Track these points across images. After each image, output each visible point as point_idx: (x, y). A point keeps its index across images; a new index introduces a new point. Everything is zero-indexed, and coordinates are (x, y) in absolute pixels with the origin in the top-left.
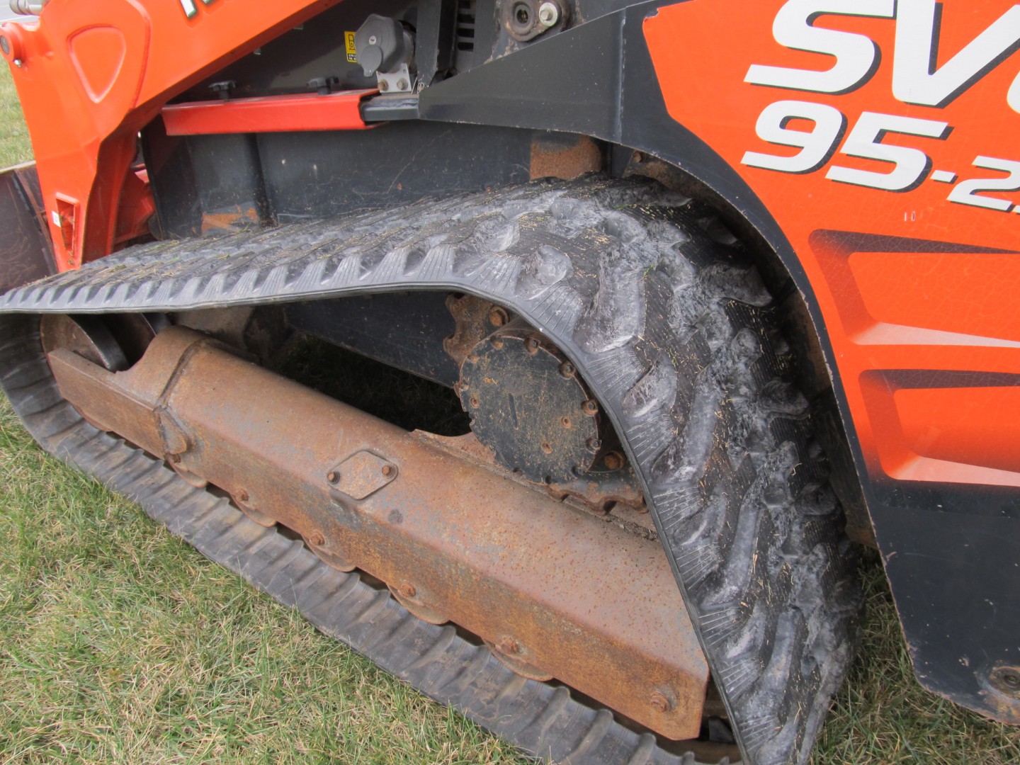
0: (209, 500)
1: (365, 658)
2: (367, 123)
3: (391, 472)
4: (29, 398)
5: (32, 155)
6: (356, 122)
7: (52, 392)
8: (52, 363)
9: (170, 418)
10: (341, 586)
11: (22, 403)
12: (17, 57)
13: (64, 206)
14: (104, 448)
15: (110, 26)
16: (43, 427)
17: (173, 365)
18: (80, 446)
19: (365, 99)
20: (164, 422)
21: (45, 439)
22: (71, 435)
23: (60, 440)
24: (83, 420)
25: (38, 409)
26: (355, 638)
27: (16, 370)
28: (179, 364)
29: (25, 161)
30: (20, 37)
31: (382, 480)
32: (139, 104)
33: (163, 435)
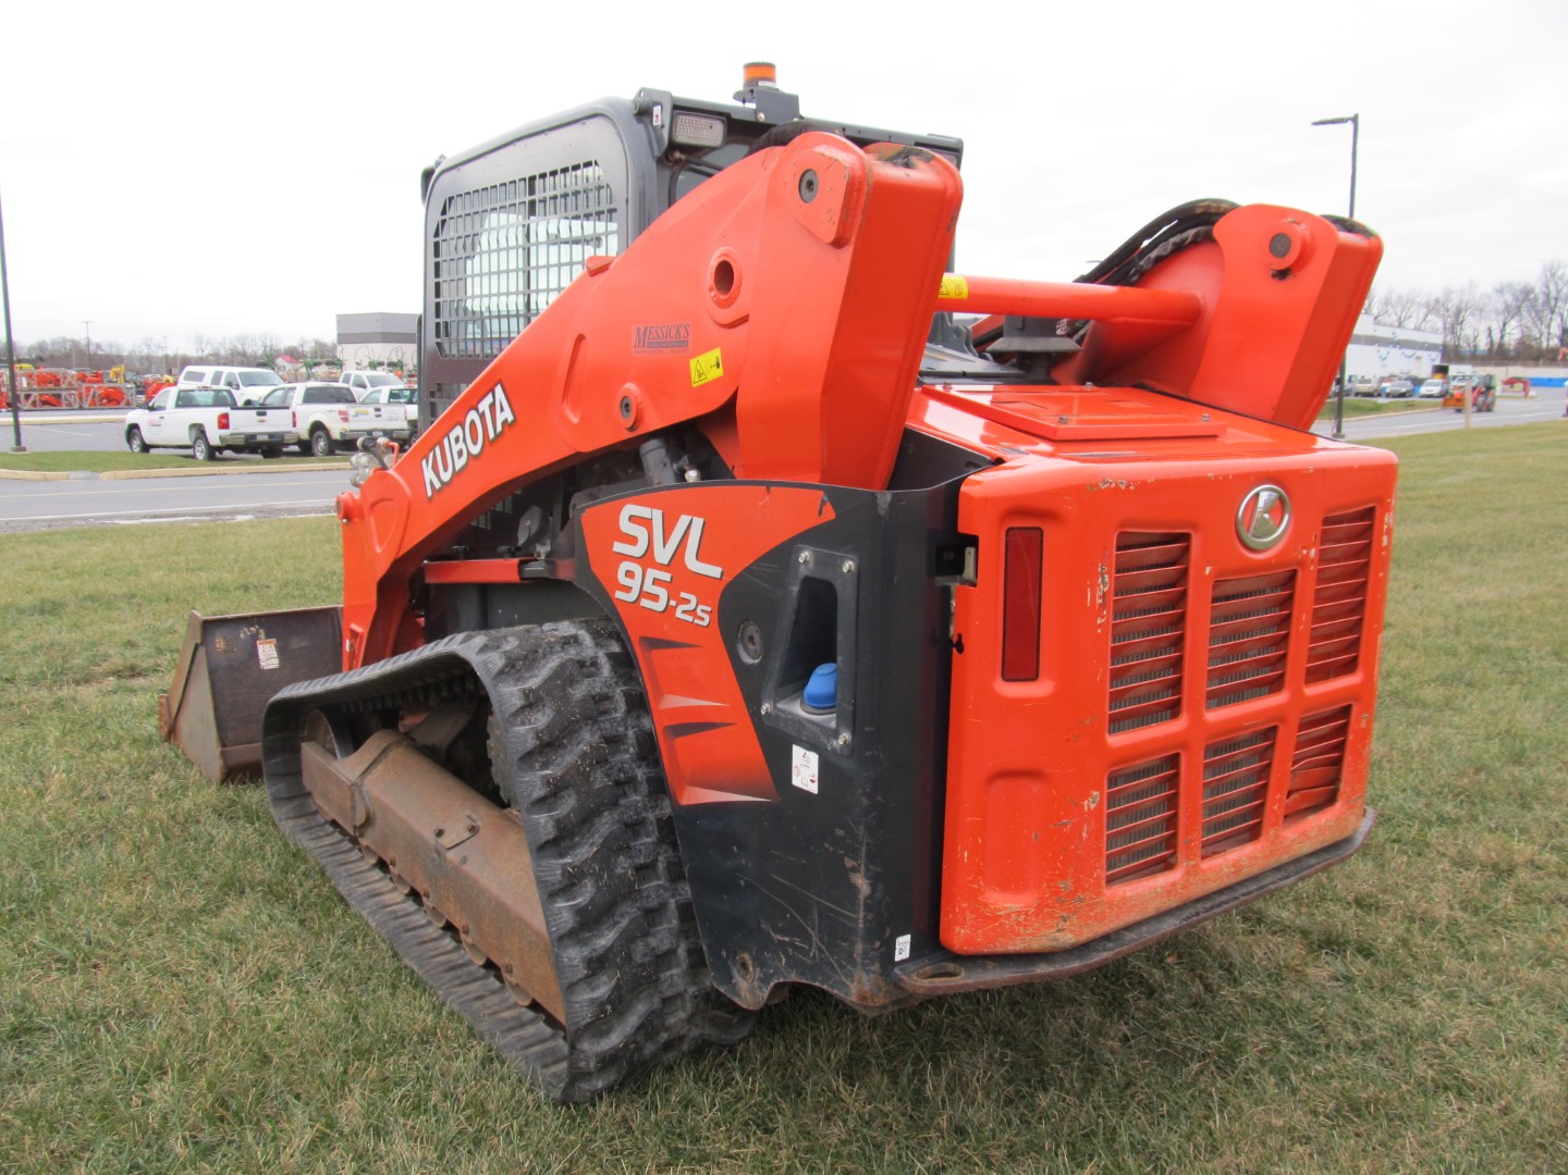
0: (377, 874)
1: (413, 972)
2: (522, 579)
3: (473, 830)
4: (281, 785)
5: (342, 598)
6: (514, 577)
7: (300, 784)
8: (303, 751)
9: (361, 793)
10: (436, 939)
11: (274, 788)
12: (344, 517)
13: (354, 634)
14: (322, 833)
15: (391, 500)
16: (284, 810)
17: (376, 754)
18: (306, 829)
19: (522, 563)
20: (357, 797)
21: (280, 820)
22: (302, 821)
23: (291, 823)
24: (316, 812)
25: (285, 795)
26: (421, 966)
27: (279, 759)
28: (381, 754)
29: (337, 602)
30: (351, 504)
31: (467, 835)
32: (401, 553)
33: (354, 808)
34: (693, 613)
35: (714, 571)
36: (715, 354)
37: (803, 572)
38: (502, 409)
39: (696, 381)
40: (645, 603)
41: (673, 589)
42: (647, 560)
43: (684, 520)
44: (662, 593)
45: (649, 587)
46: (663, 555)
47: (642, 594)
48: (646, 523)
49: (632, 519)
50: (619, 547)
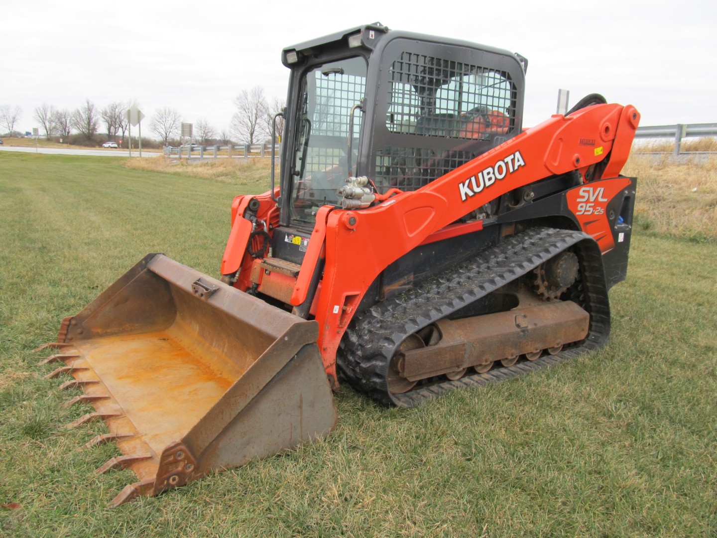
2: (483, 228)
34: (599, 212)
35: (605, 200)
36: (601, 148)
37: (625, 195)
38: (518, 161)
39: (596, 154)
40: (586, 213)
41: (594, 208)
42: (588, 201)
43: (599, 189)
44: (591, 209)
45: (588, 209)
46: (592, 199)
47: (585, 211)
48: (588, 192)
49: (584, 191)
50: (579, 200)
